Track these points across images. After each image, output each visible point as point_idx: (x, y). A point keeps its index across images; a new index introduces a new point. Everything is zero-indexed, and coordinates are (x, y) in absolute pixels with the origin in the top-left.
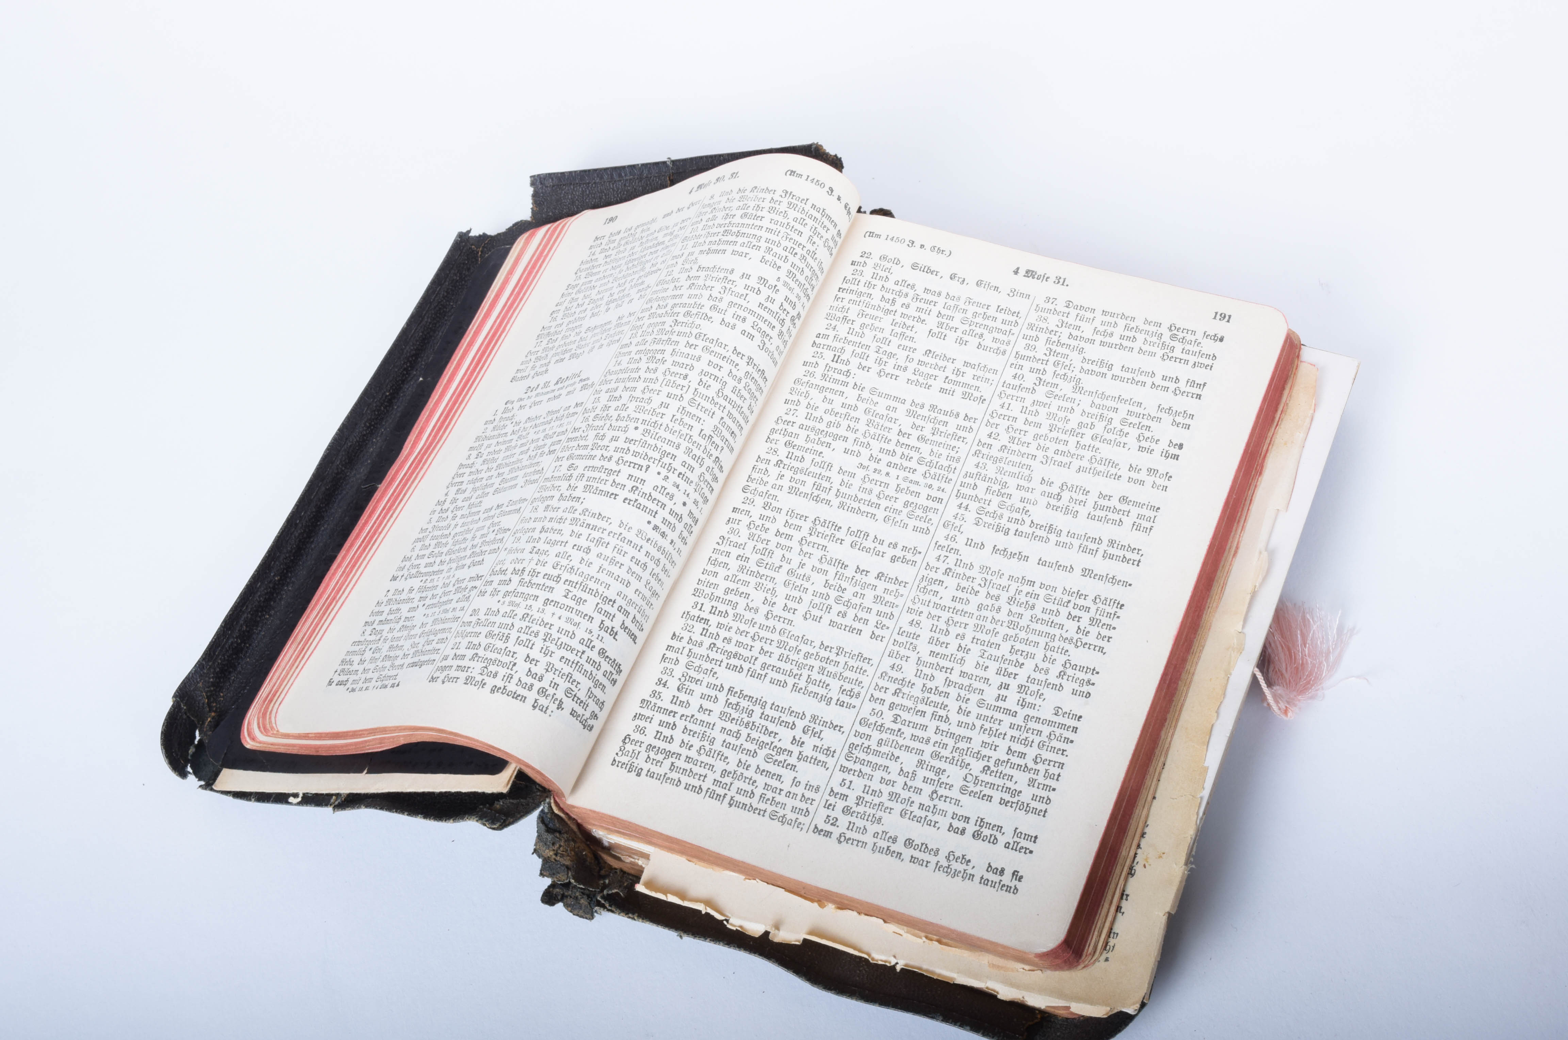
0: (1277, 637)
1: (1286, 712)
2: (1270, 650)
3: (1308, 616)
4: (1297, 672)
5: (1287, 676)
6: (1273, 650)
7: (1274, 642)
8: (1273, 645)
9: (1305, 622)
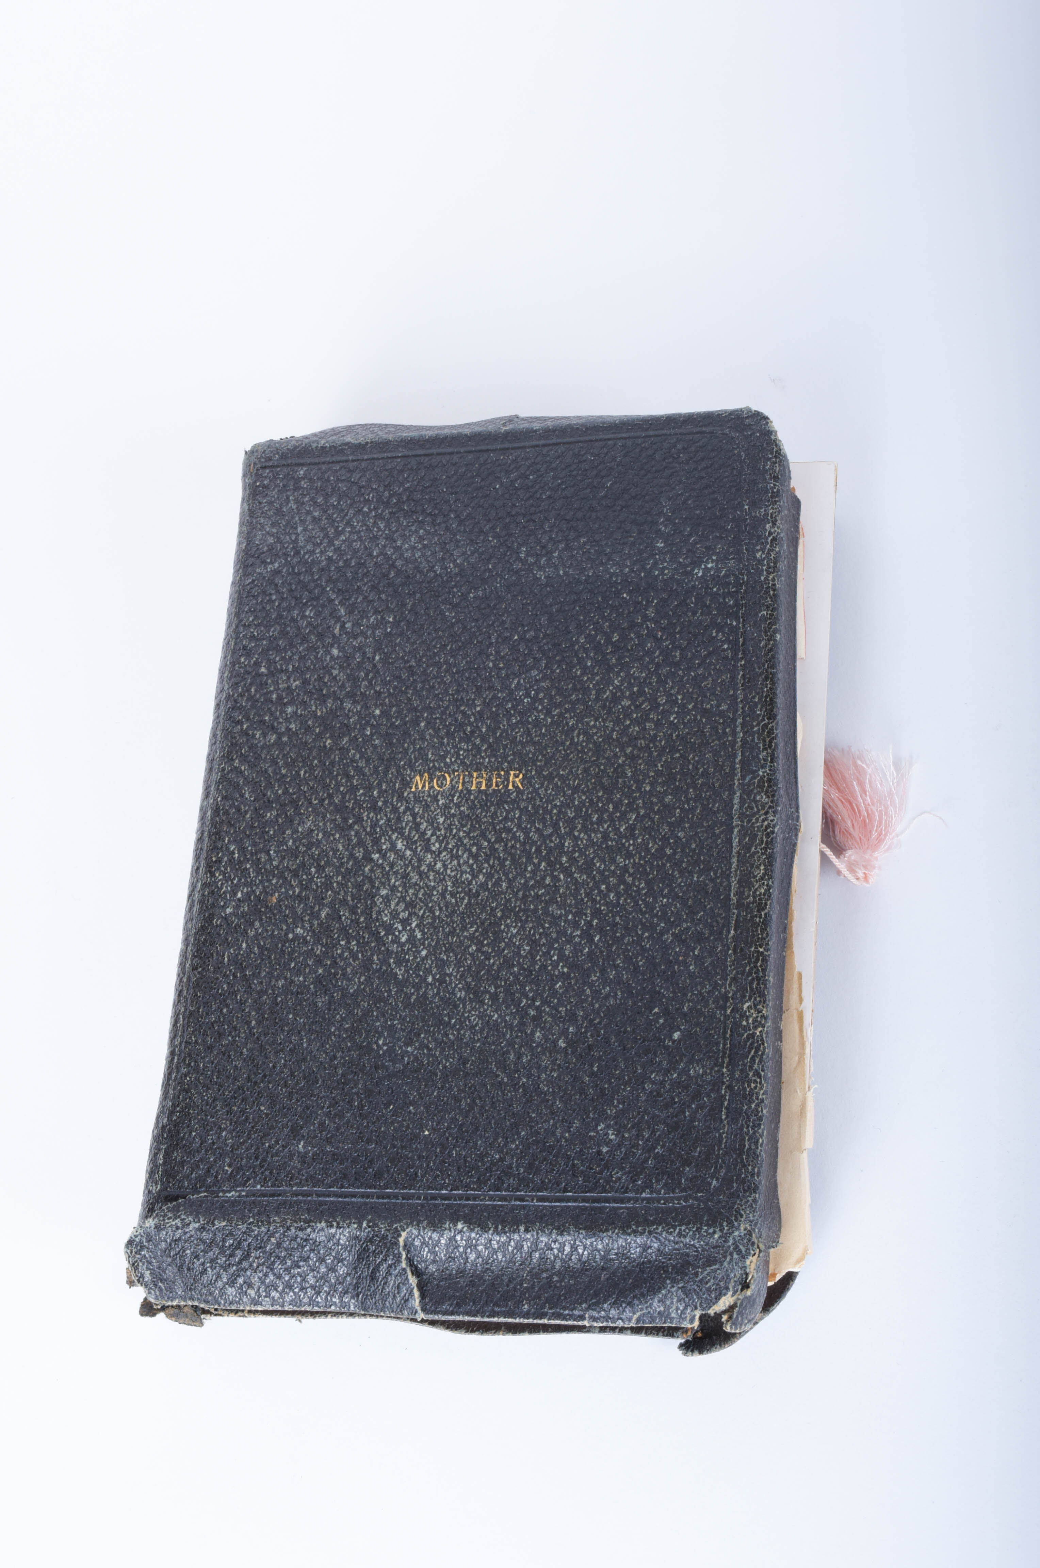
0: (834, 794)
1: (866, 878)
2: (830, 811)
3: (859, 762)
4: (865, 826)
5: (856, 834)
6: (834, 811)
7: (833, 800)
8: (831, 804)
9: (859, 771)
